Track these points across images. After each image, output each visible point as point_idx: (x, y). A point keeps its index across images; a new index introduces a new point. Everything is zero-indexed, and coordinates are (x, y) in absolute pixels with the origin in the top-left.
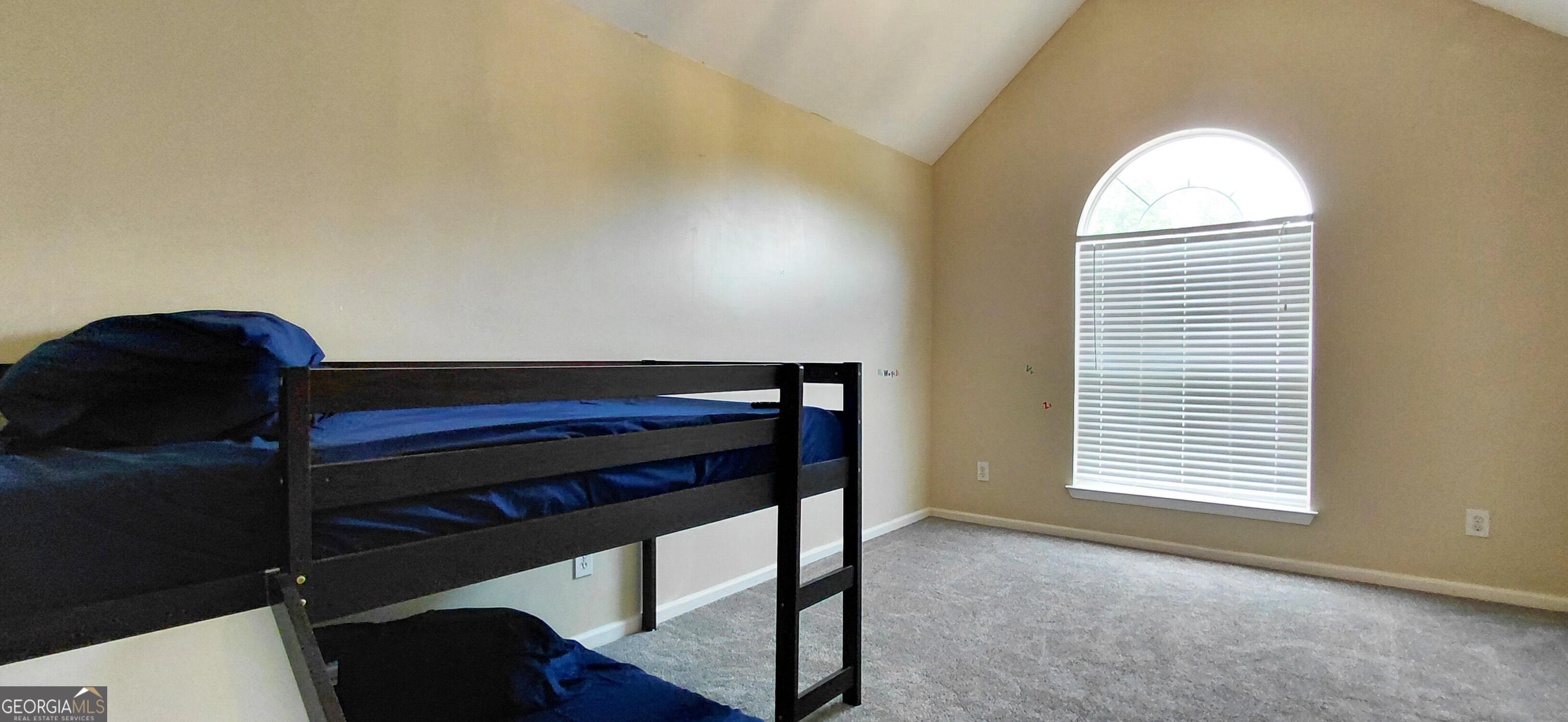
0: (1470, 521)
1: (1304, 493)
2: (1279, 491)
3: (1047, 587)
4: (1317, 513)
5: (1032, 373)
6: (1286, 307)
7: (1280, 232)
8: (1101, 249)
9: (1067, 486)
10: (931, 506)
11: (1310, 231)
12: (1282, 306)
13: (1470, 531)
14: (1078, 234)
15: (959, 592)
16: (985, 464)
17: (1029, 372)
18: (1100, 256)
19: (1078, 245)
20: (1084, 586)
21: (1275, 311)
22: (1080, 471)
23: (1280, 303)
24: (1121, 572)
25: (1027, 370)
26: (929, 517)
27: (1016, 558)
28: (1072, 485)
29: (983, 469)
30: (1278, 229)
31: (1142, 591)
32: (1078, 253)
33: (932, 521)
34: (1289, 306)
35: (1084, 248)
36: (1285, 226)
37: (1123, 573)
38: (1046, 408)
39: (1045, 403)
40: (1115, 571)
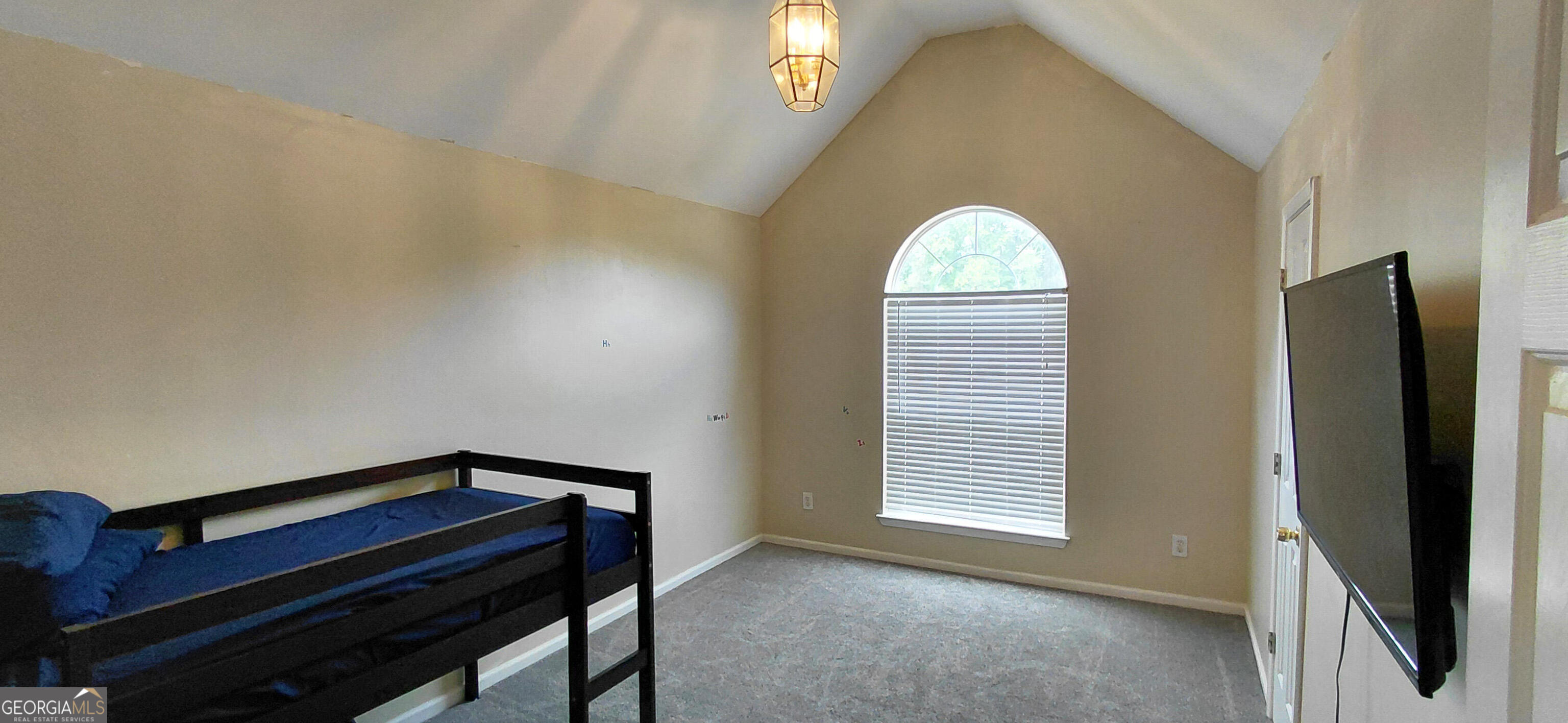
0: (1175, 545)
1: (1061, 522)
2: (1043, 519)
3: (846, 619)
4: (1068, 538)
5: (848, 413)
6: (1047, 365)
7: (1043, 301)
8: (904, 305)
9: (878, 515)
10: (763, 533)
11: (1065, 303)
12: (1045, 364)
13: (1175, 552)
14: (887, 290)
15: (768, 631)
16: (810, 495)
17: (846, 412)
18: (904, 311)
19: (886, 301)
20: (877, 617)
21: (1039, 368)
22: (888, 501)
23: (1043, 362)
24: (913, 598)
25: (844, 411)
26: (761, 543)
27: (827, 588)
28: (882, 514)
29: (807, 498)
30: (1042, 299)
31: (924, 619)
32: (886, 308)
33: (762, 546)
34: (1050, 364)
35: (890, 304)
36: (1048, 296)
37: (914, 599)
38: (860, 445)
39: (859, 441)
40: (908, 598)
